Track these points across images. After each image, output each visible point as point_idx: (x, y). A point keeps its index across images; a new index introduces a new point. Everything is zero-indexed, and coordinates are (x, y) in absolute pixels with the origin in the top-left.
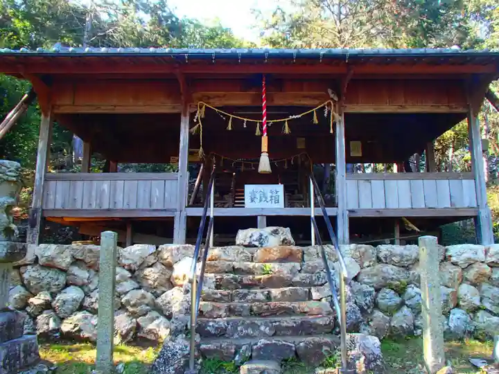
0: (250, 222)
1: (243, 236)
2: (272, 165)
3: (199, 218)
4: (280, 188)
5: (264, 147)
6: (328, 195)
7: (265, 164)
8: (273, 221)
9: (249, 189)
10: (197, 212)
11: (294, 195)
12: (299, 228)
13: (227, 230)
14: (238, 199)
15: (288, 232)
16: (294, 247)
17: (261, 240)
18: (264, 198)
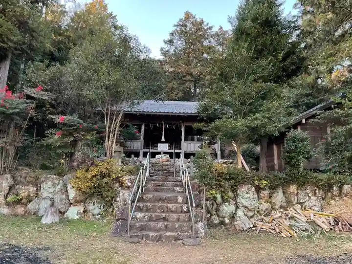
0: (159, 153)
1: (157, 156)
2: (165, 139)
4: (167, 144)
6: (179, 146)
7: (163, 139)
8: (165, 153)
9: (159, 145)
10: (147, 150)
11: (170, 148)
12: (171, 155)
13: (153, 155)
14: (157, 148)
15: (168, 156)
16: (169, 159)
17: (161, 157)
18: (163, 147)
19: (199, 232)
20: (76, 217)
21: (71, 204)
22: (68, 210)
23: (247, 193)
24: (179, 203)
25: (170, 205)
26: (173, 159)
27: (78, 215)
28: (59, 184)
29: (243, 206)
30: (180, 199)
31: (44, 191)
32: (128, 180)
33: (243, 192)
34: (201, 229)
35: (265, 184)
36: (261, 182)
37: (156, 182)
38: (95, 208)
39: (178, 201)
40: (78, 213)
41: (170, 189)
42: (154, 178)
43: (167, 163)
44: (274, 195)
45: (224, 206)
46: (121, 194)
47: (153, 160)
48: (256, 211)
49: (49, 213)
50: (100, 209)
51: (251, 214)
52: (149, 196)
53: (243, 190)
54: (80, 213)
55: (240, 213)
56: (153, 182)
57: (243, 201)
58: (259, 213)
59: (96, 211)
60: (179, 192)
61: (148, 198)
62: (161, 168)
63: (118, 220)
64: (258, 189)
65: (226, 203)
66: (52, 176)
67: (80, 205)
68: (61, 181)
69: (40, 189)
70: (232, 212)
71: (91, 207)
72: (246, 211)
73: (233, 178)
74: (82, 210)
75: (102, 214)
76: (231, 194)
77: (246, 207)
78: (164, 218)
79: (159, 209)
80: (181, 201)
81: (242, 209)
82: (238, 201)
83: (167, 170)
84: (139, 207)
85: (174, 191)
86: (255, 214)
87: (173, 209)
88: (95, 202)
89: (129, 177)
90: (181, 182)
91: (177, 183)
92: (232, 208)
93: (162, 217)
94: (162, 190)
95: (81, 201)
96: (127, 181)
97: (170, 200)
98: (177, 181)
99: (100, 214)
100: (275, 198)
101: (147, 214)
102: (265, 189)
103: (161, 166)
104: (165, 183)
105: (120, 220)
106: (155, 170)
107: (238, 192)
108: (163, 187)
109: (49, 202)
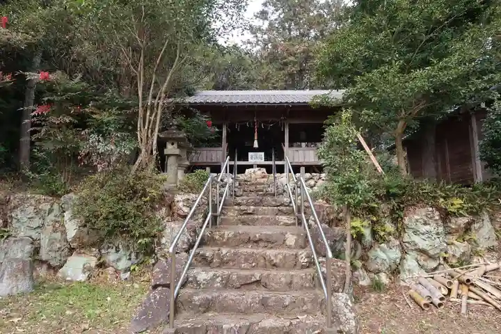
0: (251, 166)
1: (247, 171)
2: (259, 144)
3: (233, 165)
4: (263, 154)
5: (256, 138)
6: (280, 156)
7: (256, 145)
8: (260, 166)
9: (250, 154)
10: (232, 163)
11: (268, 158)
12: (269, 169)
13: (242, 169)
15: (264, 170)
16: (266, 174)
17: (254, 172)
18: (256, 158)
19: (343, 319)
20: (82, 277)
21: (71, 250)
22: (65, 261)
23: (425, 224)
24: (290, 247)
25: (270, 253)
26: (272, 175)
27: (84, 273)
28: (51, 211)
29: (416, 250)
30: (291, 240)
31: (18, 224)
32: (183, 201)
33: (417, 221)
34: (346, 311)
35: (459, 206)
36: (450, 201)
37: (242, 208)
38: (119, 259)
39: (288, 243)
40: (86, 269)
41: (268, 219)
42: (239, 200)
43: (262, 180)
44: (476, 225)
45: (378, 250)
46: (168, 231)
47: (241, 177)
48: (441, 259)
49: (6, 273)
50: (130, 259)
51: (433, 264)
52: (226, 233)
53: (416, 217)
54: (90, 269)
55: (411, 262)
56: (236, 207)
57: (416, 239)
58: (447, 262)
59: (123, 264)
60: (286, 225)
61: (223, 238)
62: (252, 188)
63: (155, 287)
64: (446, 216)
65: (383, 245)
66: (37, 196)
67: (91, 252)
68: (56, 207)
69: (11, 223)
70: (395, 262)
71: (111, 257)
72: (422, 258)
73: (395, 195)
74: (93, 262)
75: (134, 270)
76: (390, 227)
77: (423, 252)
78: (258, 282)
79: (246, 260)
80: (292, 243)
81: (414, 254)
82: (406, 239)
83: (262, 191)
84: (204, 258)
85: (277, 223)
86: (440, 264)
87: (278, 261)
88: (120, 246)
89: (186, 196)
90: (288, 206)
91: (281, 208)
92: (395, 254)
93: (253, 280)
94: (254, 222)
95: (93, 245)
96: (181, 204)
97: (269, 242)
98: (282, 205)
99: (130, 270)
100: (477, 230)
101: (219, 272)
102: (461, 215)
103: (253, 184)
104: (260, 208)
105: (160, 288)
106: (244, 191)
107: (406, 221)
108: (256, 217)
109: (28, 248)
